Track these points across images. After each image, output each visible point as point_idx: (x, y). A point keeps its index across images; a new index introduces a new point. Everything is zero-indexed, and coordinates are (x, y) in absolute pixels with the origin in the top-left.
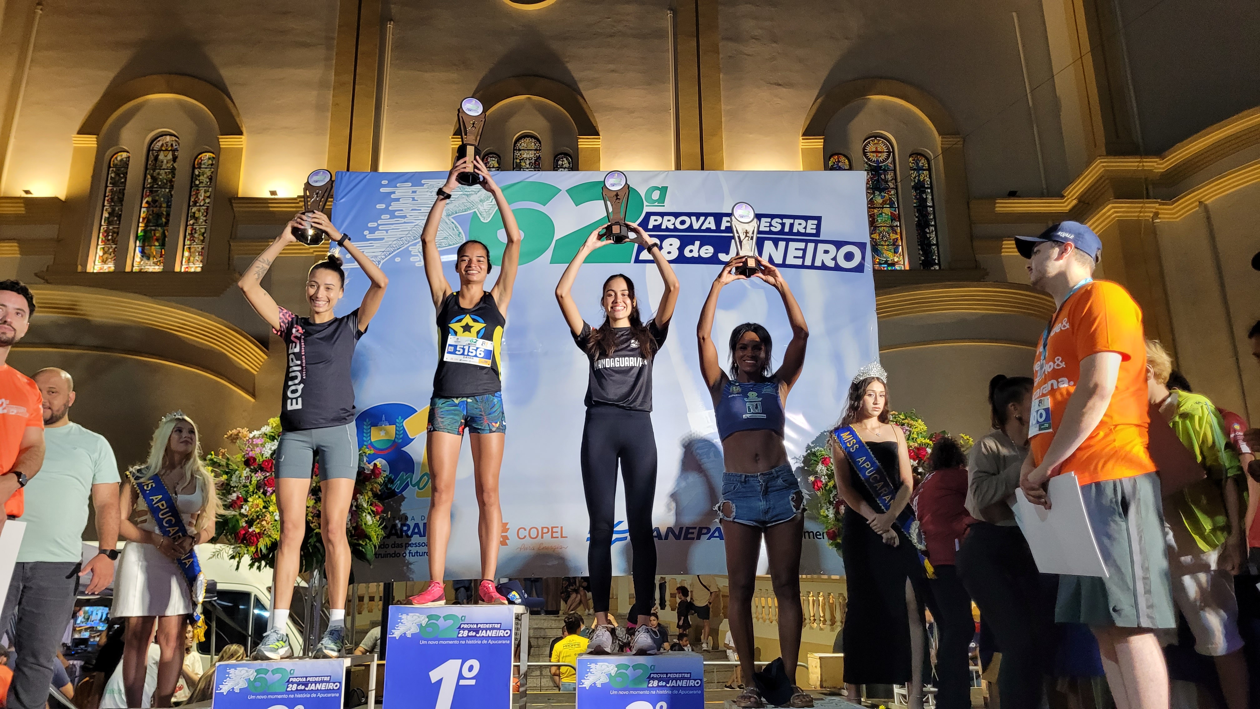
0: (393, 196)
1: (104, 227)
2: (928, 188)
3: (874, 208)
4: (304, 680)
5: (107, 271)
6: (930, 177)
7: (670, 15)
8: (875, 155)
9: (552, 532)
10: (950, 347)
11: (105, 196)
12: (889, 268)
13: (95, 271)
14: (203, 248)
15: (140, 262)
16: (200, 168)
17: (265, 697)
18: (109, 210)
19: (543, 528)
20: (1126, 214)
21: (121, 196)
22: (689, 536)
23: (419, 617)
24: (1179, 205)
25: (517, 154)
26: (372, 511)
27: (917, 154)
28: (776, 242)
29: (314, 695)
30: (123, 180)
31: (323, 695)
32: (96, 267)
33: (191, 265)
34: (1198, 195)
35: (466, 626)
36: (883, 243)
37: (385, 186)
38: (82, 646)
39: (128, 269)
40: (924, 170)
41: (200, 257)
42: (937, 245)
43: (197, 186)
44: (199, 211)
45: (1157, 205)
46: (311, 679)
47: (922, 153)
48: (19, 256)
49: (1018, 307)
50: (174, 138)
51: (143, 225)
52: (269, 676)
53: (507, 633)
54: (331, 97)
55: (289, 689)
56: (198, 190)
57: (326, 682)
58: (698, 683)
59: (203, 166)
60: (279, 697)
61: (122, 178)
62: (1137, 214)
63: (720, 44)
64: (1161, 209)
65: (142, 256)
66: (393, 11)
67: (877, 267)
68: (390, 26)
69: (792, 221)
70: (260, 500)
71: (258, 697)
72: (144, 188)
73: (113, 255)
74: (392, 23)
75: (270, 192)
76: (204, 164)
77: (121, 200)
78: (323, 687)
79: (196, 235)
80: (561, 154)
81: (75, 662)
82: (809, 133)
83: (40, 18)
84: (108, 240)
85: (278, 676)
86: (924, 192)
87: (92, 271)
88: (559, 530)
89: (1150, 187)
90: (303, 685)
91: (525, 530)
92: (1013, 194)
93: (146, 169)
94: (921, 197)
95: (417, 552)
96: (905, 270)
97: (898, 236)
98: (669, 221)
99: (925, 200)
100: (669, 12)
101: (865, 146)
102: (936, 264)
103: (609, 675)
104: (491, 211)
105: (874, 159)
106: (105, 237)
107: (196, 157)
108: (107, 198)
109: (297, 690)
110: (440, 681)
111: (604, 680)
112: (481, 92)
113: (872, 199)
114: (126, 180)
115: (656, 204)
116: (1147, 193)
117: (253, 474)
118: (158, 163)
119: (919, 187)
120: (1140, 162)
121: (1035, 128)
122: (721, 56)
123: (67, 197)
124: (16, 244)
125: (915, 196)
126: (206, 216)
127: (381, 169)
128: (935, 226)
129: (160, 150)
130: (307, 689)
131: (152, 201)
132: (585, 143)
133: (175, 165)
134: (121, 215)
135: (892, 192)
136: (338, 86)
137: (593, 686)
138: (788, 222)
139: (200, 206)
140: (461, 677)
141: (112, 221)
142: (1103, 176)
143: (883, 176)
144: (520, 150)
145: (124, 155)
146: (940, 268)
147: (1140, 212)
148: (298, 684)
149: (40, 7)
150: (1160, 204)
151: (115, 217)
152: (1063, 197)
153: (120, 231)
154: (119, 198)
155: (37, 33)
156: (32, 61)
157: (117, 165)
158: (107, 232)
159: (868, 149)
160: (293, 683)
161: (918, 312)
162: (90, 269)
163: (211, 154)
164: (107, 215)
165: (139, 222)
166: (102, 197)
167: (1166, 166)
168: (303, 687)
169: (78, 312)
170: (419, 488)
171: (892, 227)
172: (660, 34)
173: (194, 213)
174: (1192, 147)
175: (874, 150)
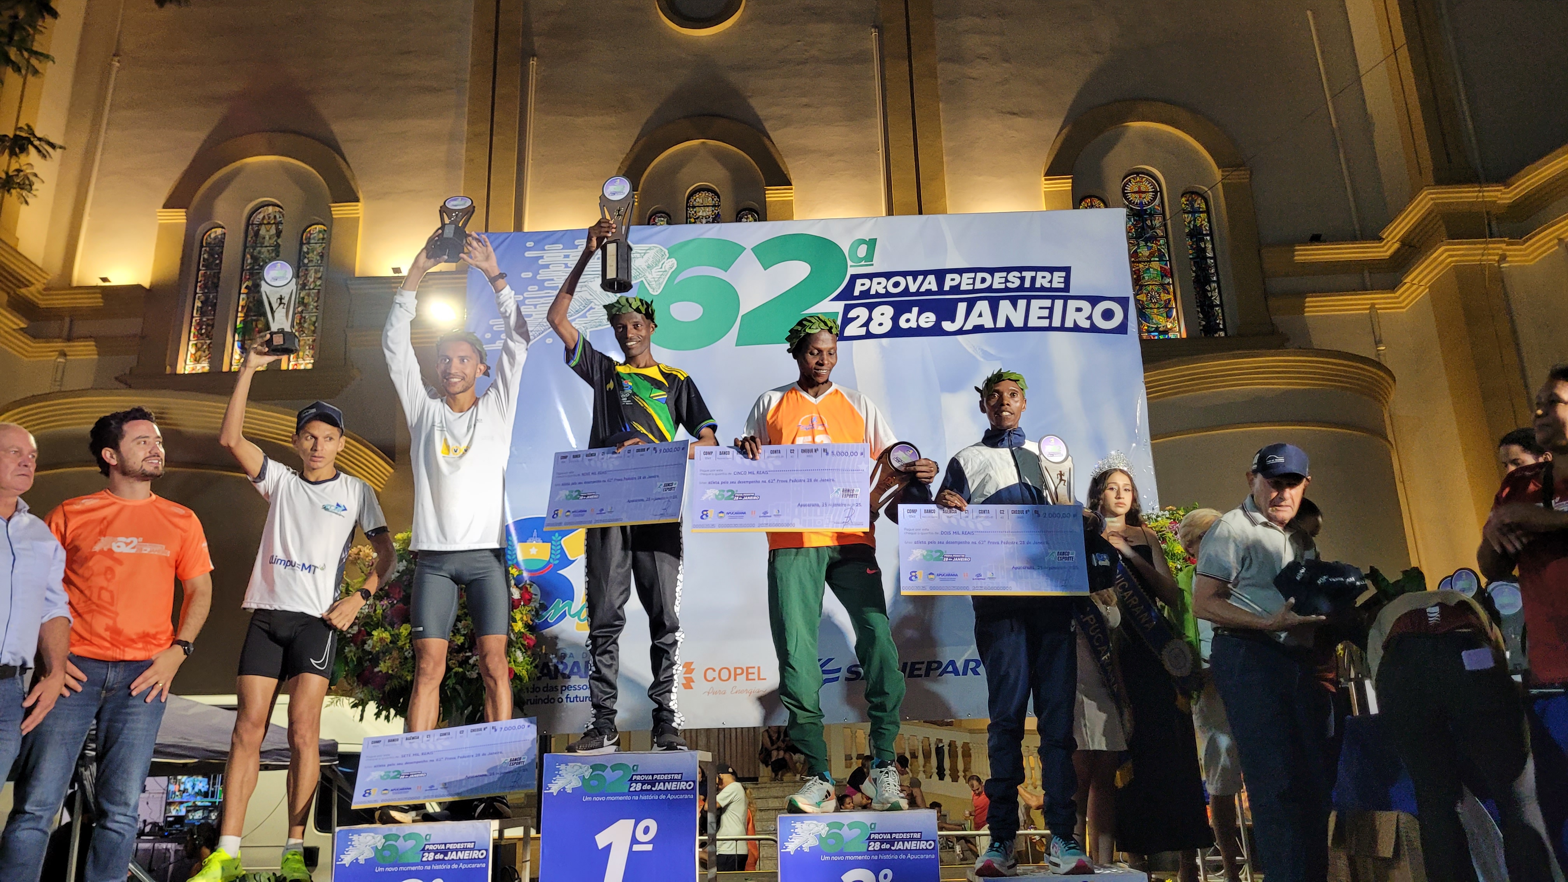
0: (540, 262)
1: (196, 319)
2: (1207, 235)
3: (1140, 262)
4: (443, 847)
5: (200, 371)
6: (1209, 222)
7: (874, 34)
8: (1137, 195)
9: (748, 674)
10: (1242, 432)
11: (197, 282)
12: (1161, 337)
13: (186, 372)
14: (314, 341)
15: (239, 360)
16: (309, 243)
17: (396, 869)
18: (203, 298)
19: (735, 669)
20: (1462, 258)
21: (216, 280)
22: (916, 673)
23: (581, 767)
24: (1531, 245)
25: (691, 211)
26: (522, 644)
27: (1192, 193)
28: (1014, 302)
29: (455, 866)
30: (218, 262)
31: (466, 866)
32: (187, 367)
33: (300, 361)
34: (1557, 230)
35: (638, 778)
36: (1152, 305)
37: (530, 249)
38: (177, 826)
39: (225, 368)
40: (1202, 212)
41: (312, 352)
42: (1221, 305)
43: (306, 265)
44: (309, 295)
45: (1504, 246)
46: (451, 846)
47: (1198, 190)
48: (96, 357)
49: (1329, 380)
50: (277, 209)
51: (242, 315)
52: (400, 843)
53: (690, 785)
54: (464, 151)
55: (424, 859)
56: (306, 270)
57: (470, 849)
58: (930, 845)
59: (312, 241)
60: (414, 868)
61: (216, 259)
62: (1478, 258)
63: (939, 66)
64: (1510, 250)
65: (242, 353)
66: (537, 45)
67: (1145, 336)
68: (533, 63)
69: (1033, 274)
70: (387, 633)
71: (388, 869)
72: (243, 270)
73: (207, 352)
74: (535, 59)
75: (393, 269)
76: (314, 238)
77: (216, 286)
78: (465, 855)
79: (306, 325)
80: (745, 210)
81: (169, 845)
82: (1053, 171)
83: (118, 72)
84: (202, 335)
85: (411, 843)
86: (1203, 240)
87: (182, 372)
88: (756, 670)
89: (1494, 224)
90: (441, 853)
91: (714, 670)
92: (1316, 239)
93: (245, 247)
94: (1199, 246)
95: (577, 697)
96: (1182, 339)
97: (1171, 296)
98: (879, 283)
99: (1204, 250)
100: (873, 30)
101: (1125, 185)
102: (1221, 330)
103: (819, 837)
104: (661, 280)
105: (1137, 201)
106: (198, 331)
107: (305, 230)
108: (199, 284)
109: (434, 860)
110: (609, 847)
111: (813, 842)
112: (645, 138)
113: (1136, 251)
114: (221, 262)
115: (863, 263)
116: (1490, 230)
117: (377, 602)
118: (260, 240)
119: (1196, 234)
120: (1480, 192)
121: (1341, 155)
122: (940, 81)
123: (152, 283)
124: (93, 343)
125: (1191, 246)
126: (317, 302)
127: (527, 228)
128: (1218, 282)
129: (261, 224)
130: (446, 858)
131: (253, 285)
132: (774, 195)
133: (279, 241)
134: (215, 304)
135: (1162, 242)
136: (473, 137)
137: (799, 851)
138: (1028, 275)
139: (310, 289)
140: (634, 841)
141: (206, 311)
142: (1432, 211)
143: (1148, 222)
144: (694, 207)
145: (219, 231)
146: (1226, 334)
147: (1483, 255)
148: (436, 852)
149: (116, 59)
150: (1509, 244)
151: (209, 306)
152: (1381, 239)
153: (216, 324)
154: (213, 284)
155: (114, 90)
156: (108, 124)
157: (210, 243)
158: (200, 324)
159: (1129, 189)
160: (429, 851)
161: (1200, 389)
162: (180, 370)
163: (322, 227)
164: (200, 305)
165: (237, 311)
166: (194, 280)
167: (1515, 195)
168: (441, 857)
169: (168, 421)
170: (579, 619)
171: (1162, 285)
172: (862, 58)
173: (303, 298)
174: (1545, 170)
175: (1136, 189)
